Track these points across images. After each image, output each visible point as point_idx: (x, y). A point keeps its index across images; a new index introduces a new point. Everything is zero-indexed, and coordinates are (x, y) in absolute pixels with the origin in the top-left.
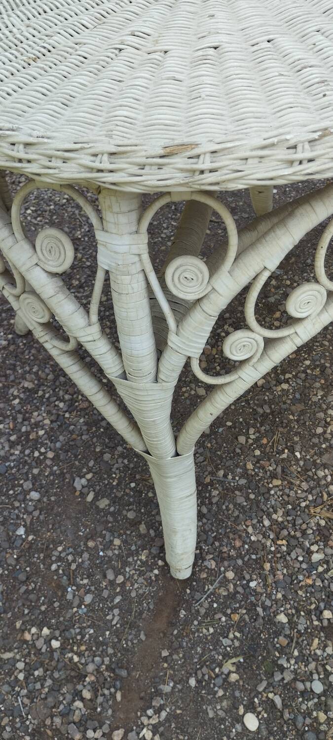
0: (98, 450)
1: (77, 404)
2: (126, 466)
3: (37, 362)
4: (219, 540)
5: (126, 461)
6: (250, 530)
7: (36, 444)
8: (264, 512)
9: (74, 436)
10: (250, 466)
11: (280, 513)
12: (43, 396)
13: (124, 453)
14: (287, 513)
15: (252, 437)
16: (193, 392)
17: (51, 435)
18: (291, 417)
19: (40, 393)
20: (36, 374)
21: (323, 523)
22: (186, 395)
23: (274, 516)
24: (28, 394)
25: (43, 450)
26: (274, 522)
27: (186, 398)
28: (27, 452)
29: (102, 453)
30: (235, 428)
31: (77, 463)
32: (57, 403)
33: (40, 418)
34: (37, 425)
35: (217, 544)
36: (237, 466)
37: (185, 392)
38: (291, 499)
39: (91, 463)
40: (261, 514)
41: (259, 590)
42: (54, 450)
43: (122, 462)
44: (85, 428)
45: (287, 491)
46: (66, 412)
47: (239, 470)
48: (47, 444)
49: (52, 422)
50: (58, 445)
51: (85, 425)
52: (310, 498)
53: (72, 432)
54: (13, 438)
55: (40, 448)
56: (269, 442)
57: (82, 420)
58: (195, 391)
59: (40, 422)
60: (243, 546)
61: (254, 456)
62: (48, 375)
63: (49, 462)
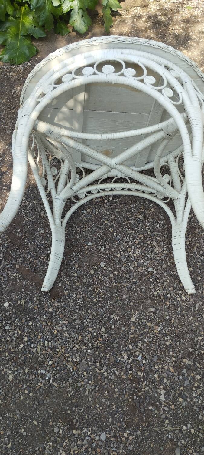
0: (116, 273)
1: (141, 267)
2: (105, 282)
3: (169, 253)
4: (64, 310)
5: (107, 282)
6: (64, 322)
7: (125, 251)
8: (70, 329)
10: (90, 329)
11: (68, 336)
12: (148, 254)
13: (112, 282)
14: (66, 338)
15: (103, 335)
16: (134, 315)
17: (128, 257)
18: (108, 355)
19: (150, 253)
21: (58, 350)
22: (133, 312)
23: (66, 333)
25: (122, 253)
26: (64, 332)
27: (131, 312)
28: (122, 247)
29: (114, 274)
31: (112, 264)
32: (144, 259)
33: (137, 252)
34: (134, 251)
35: (63, 308)
36: (92, 324)
37: (135, 312)
38: (71, 341)
39: (110, 269)
40: (69, 328)
41: (42, 318)
42: (120, 257)
44: (128, 269)
45: (75, 341)
46: (138, 263)
47: (90, 325)
50: (122, 258)
52: (69, 349)
53: (127, 264)
54: (130, 243)
56: (99, 341)
57: (132, 268)
60: (59, 317)
61: (94, 333)
62: (160, 257)
63: (116, 254)
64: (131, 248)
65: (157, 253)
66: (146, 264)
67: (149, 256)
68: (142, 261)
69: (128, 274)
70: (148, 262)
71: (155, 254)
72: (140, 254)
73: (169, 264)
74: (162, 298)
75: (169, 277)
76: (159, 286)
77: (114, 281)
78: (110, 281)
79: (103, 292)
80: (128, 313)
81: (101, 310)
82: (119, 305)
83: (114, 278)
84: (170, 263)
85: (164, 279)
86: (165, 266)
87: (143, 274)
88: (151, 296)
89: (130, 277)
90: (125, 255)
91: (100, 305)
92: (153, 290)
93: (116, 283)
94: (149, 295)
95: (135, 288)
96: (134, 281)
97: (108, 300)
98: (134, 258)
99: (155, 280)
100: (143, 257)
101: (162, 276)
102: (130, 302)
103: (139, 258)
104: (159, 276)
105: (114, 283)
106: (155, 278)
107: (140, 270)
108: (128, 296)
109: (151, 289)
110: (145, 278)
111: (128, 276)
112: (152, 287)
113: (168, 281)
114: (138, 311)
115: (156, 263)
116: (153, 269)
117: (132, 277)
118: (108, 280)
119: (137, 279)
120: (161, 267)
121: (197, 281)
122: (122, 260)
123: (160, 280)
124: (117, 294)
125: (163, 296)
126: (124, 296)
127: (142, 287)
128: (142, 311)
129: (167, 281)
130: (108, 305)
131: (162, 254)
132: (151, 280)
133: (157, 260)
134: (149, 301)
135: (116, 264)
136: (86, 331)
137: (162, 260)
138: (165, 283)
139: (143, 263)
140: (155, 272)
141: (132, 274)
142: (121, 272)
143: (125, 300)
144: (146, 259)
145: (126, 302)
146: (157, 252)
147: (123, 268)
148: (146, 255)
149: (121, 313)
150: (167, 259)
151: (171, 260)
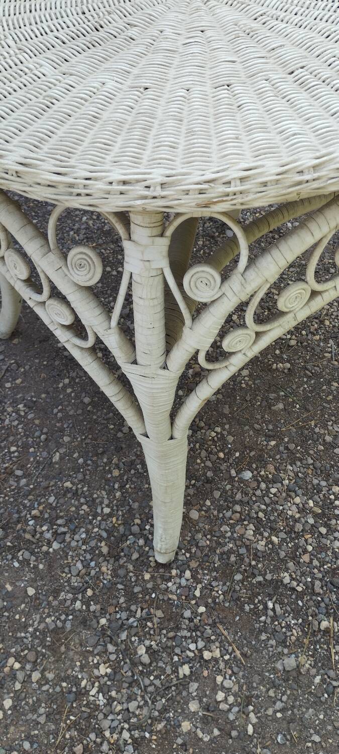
64: (316, 516)
65: (244, 520)
66: (263, 486)
67: (263, 507)
68: (273, 490)
69: (294, 451)
70: (258, 493)
71: (250, 518)
72: (286, 507)
73: (208, 503)
74: (202, 424)
75: (198, 470)
76: (216, 446)
77: (317, 430)
78: (325, 427)
79: (329, 402)
80: (260, 379)
81: (313, 371)
82: (283, 388)
83: (320, 435)
84: (204, 505)
85: (209, 464)
86: (217, 494)
87: (261, 461)
88: (225, 420)
89: (287, 448)
90: (321, 495)
91: (322, 380)
92: (225, 433)
93: (310, 427)
94: (230, 423)
95: (265, 427)
96: (273, 443)
97: (311, 392)
98: (295, 492)
99: (229, 454)
100: (276, 499)
101: (216, 470)
102: (267, 399)
103: (284, 494)
104: (224, 467)
105: (316, 426)
106: (231, 461)
107: (271, 468)
108: (273, 408)
109: (229, 433)
110: (252, 454)
111: (292, 446)
112: (230, 439)
113: (199, 461)
114: (242, 388)
115: (238, 496)
116: (241, 480)
117: (281, 448)
118: (331, 428)
119: (269, 447)
120: (226, 492)
121: (134, 479)
122: (323, 480)
123: (219, 458)
124: (298, 406)
125: (202, 428)
126: (281, 406)
127: (251, 433)
128: (234, 389)
129: (201, 460)
130: (306, 383)
131: (231, 522)
132: (237, 454)
133: (241, 502)
134: (226, 410)
135: (332, 466)
136: (323, 333)
137: (228, 508)
138: (204, 454)
139: (270, 486)
140: (233, 472)
141: (285, 456)
142: (311, 452)
143: (277, 399)
144: (266, 498)
145: (272, 396)
146: (246, 523)
147: (310, 461)
148: (270, 508)
149: (273, 377)
150: (215, 513)
151: (206, 512)
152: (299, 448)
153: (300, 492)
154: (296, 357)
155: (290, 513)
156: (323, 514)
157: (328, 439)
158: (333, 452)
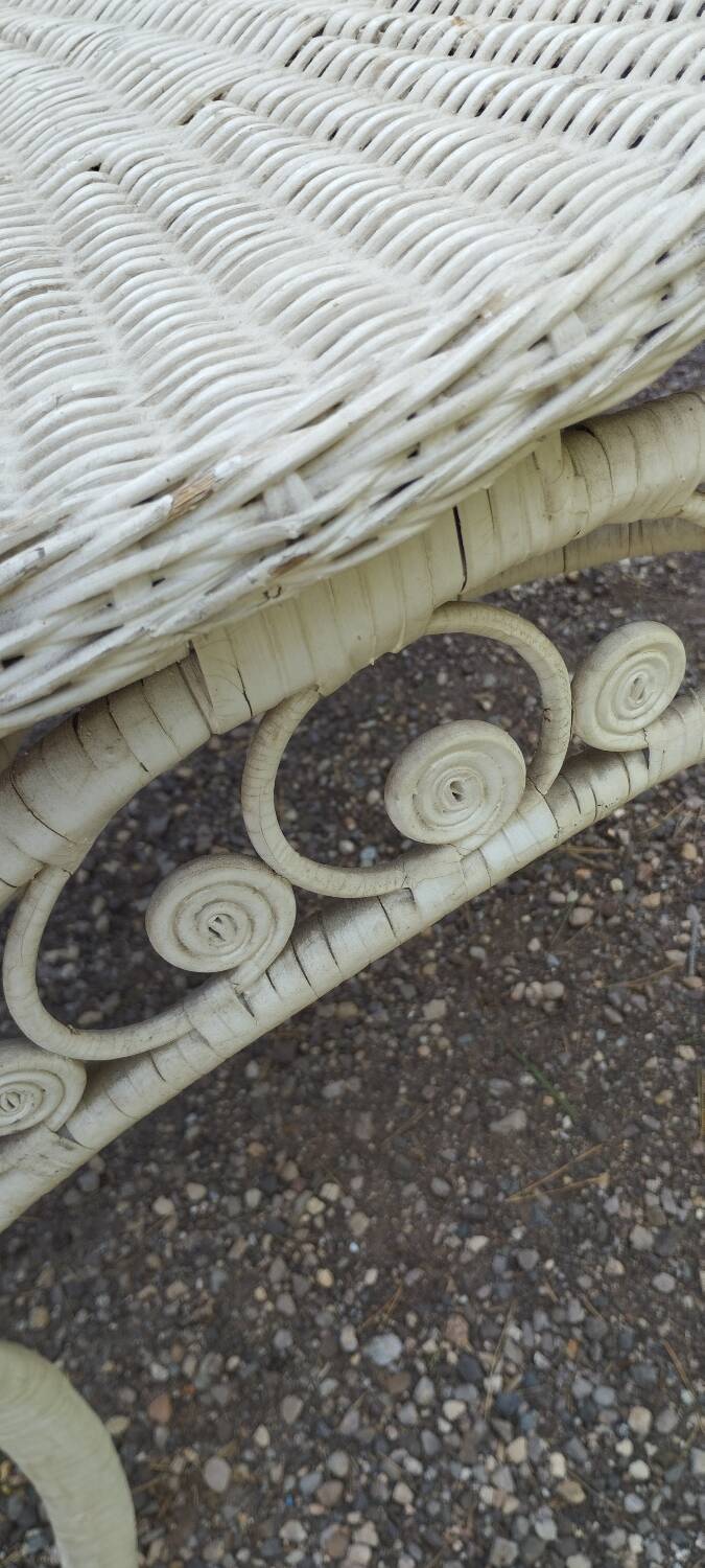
0: (617, 1268)
1: (452, 1357)
2: (669, 1182)
3: (267, 1528)
5: (654, 1184)
7: (605, 1476)
9: (571, 1350)
10: (654, 899)
12: (416, 1483)
13: (626, 1192)
15: (573, 896)
16: (436, 1029)
19: (403, 1493)
20: (315, 1525)
22: (444, 1042)
24: (398, 1545)
25: (625, 1448)
27: (454, 1045)
28: (634, 1504)
29: (629, 1253)
30: (547, 933)
31: (664, 1329)
32: (445, 1427)
33: (504, 1479)
34: (528, 1487)
36: (654, 925)
37: (434, 1048)
39: (665, 1282)
42: (623, 1407)
43: (659, 1193)
44: (541, 1319)
46: (482, 1391)
47: (665, 921)
48: (601, 1440)
49: (517, 1432)
50: (605, 1396)
51: (531, 1319)
53: (558, 1359)
55: (618, 1456)
56: (587, 866)
57: (513, 1332)
58: (431, 1023)
59: (516, 1478)
61: (626, 892)
62: (329, 1476)
63: (668, 1422)
64: (566, 1513)
65: (350, 1508)
66: (425, 1391)
67: (414, 1466)
68: (453, 1409)
69: (534, 1276)
70: (409, 1414)
71: (369, 1502)
72: (480, 1473)
73: (262, 1437)
74: (291, 1172)
75: (253, 1325)
76: (316, 1244)
77: (612, 1205)
78: (636, 1195)
79: (660, 1113)
80: (472, 1031)
81: (628, 1008)
82: (533, 1062)
83: (624, 1226)
84: (250, 1443)
85: (286, 1305)
86: (292, 1408)
87: (432, 1302)
88: (355, 1163)
89: (514, 1264)
90: (593, 1438)
91: (649, 1036)
92: (349, 1203)
93: (594, 1195)
94: (367, 1173)
95: (463, 1190)
96: (478, 1243)
97: (611, 1076)
98: (515, 1420)
99: (347, 1275)
100: (455, 1440)
101: (303, 1326)
102: (479, 1096)
103: (481, 1428)
104: (324, 1318)
105: (611, 1192)
106: (350, 1296)
107: (458, 1328)
108: (495, 1126)
109: (362, 1206)
110: (414, 1276)
111: (529, 1258)
112: (360, 1223)
113: (260, 1294)
114: (417, 1060)
115: (350, 1423)
116: (368, 1367)
117: (499, 1263)
118: (652, 1200)
119: (465, 1257)
120: (316, 1400)
121: (82, 1342)
122: (607, 1383)
123: (316, 1287)
124: (567, 1122)
125: (288, 1185)
126: (518, 1120)
127: (421, 1206)
128: (395, 1062)
129: (269, 1291)
130: (602, 1046)
131: (315, 1509)
132: (371, 1276)
133: (352, 1446)
134: (364, 1129)
135: (641, 1335)
136: (674, 886)
137: (314, 1460)
138: (278, 1269)
139: (447, 1391)
140: (349, 1339)
141: (504, 1290)
142: (584, 1282)
143: (511, 1100)
144: (427, 1436)
145: (498, 1086)
146: (354, 1518)
147: (577, 1314)
148: (431, 1474)
149: (511, 1025)
150: (276, 1472)
151: (253, 1466)
152: (550, 1264)
153: (531, 1420)
154: (583, 963)
155: (487, 1494)
156: (589, 1510)
157: (642, 1238)
158: (651, 1285)
